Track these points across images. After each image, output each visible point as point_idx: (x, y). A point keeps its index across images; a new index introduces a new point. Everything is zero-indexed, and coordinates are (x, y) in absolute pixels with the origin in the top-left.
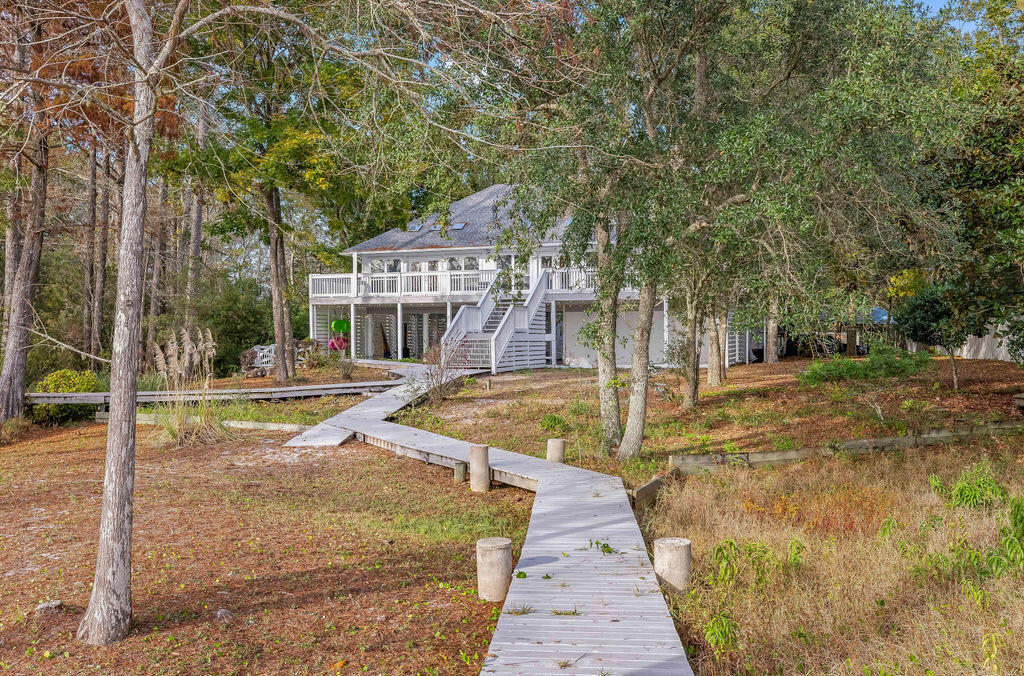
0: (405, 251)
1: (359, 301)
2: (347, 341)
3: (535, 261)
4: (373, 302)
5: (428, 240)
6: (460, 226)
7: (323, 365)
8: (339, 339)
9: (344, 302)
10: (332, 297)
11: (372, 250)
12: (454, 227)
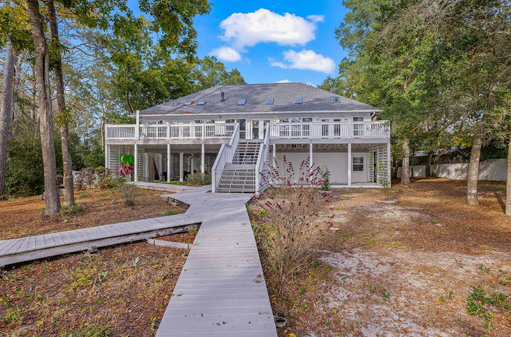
0: (169, 115)
1: (141, 143)
2: (132, 168)
3: (249, 123)
4: (151, 143)
5: (185, 109)
6: (203, 103)
7: (112, 187)
8: (125, 167)
9: (131, 143)
10: (122, 140)
11: (148, 114)
12: (198, 104)
